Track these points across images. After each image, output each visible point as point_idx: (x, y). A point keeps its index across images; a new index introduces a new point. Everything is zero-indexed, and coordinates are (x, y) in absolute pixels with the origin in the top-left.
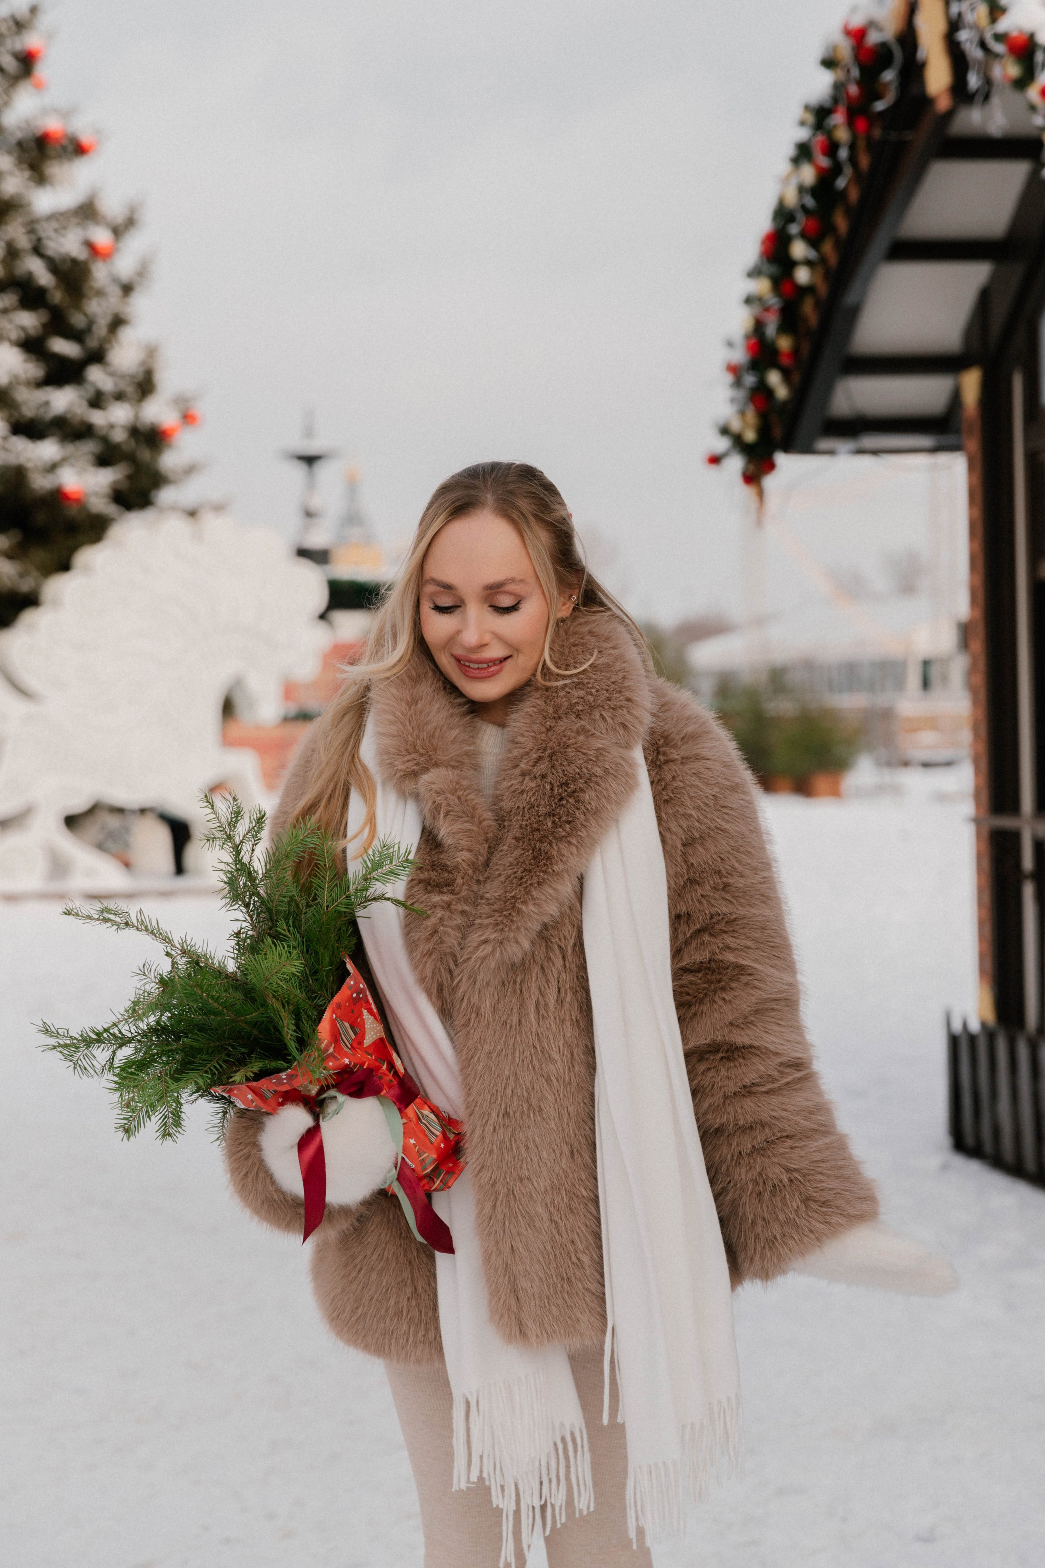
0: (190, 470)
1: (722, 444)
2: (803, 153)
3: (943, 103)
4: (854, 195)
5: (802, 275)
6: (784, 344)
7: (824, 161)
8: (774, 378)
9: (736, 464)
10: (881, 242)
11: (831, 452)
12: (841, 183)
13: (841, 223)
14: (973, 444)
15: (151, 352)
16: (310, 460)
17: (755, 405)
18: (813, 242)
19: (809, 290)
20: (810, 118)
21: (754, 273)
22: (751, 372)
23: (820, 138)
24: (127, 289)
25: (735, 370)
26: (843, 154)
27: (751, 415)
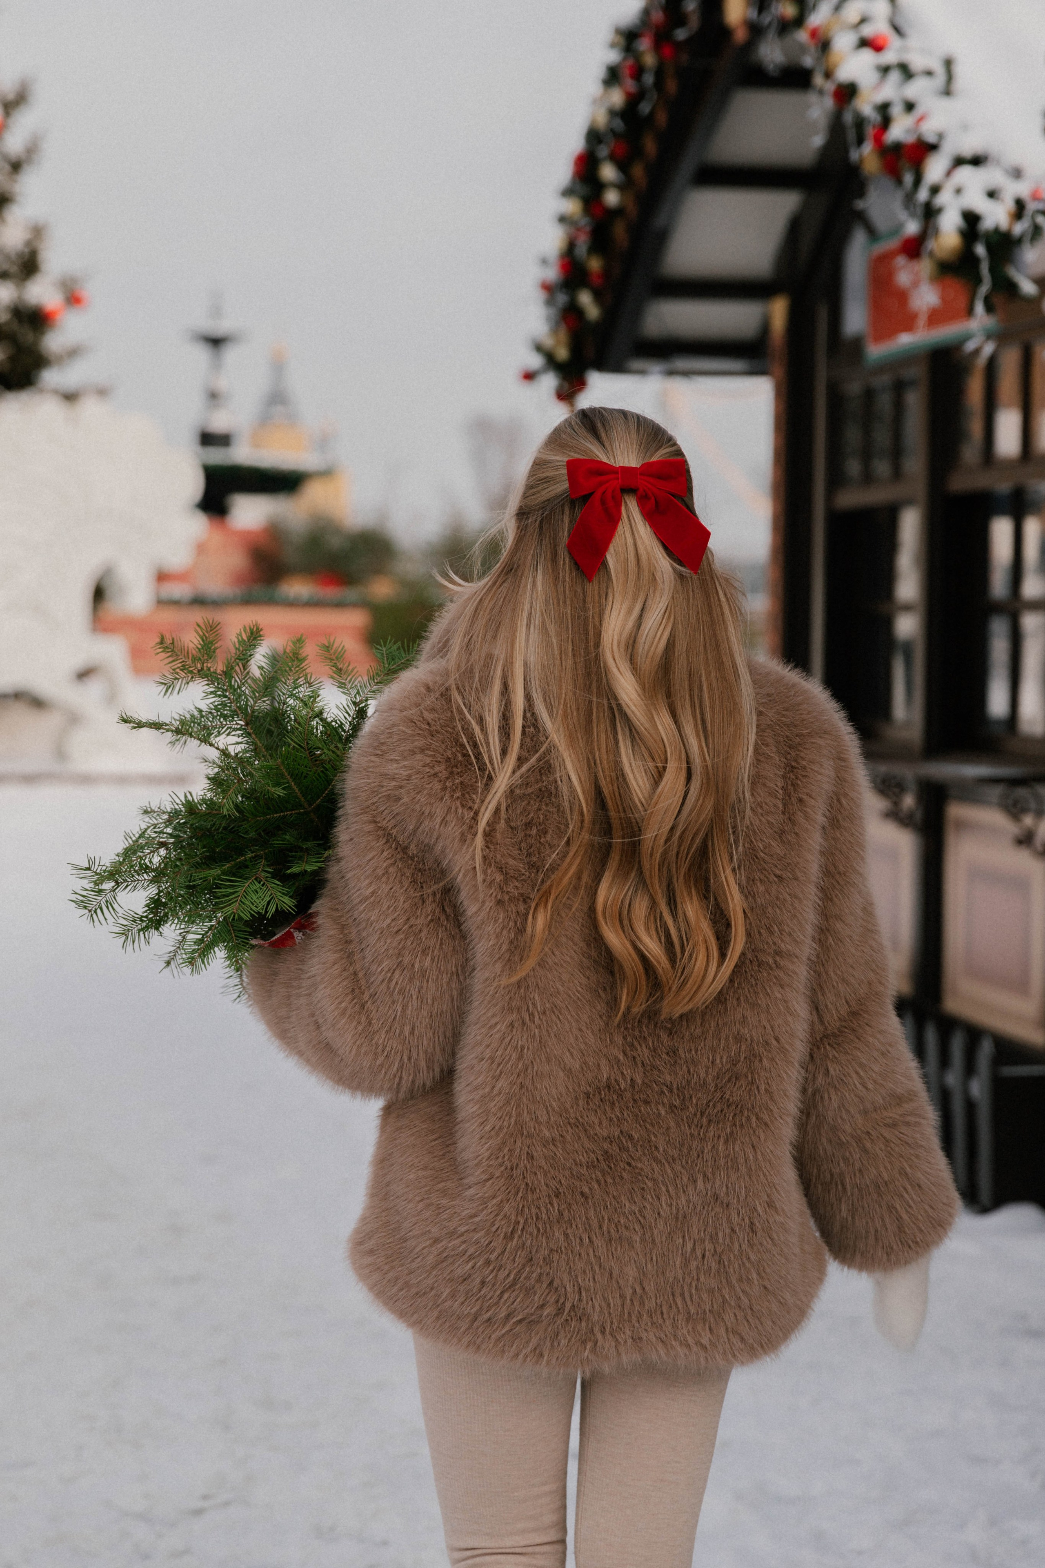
0: (73, 353)
1: (535, 361)
2: (612, 76)
3: (740, 35)
4: (662, 118)
5: (612, 198)
6: (595, 264)
7: (630, 84)
8: (585, 299)
9: (549, 382)
10: (687, 166)
11: (642, 372)
12: (645, 108)
13: (650, 146)
14: (779, 369)
15: (38, 232)
16: (216, 342)
17: (566, 323)
18: (622, 166)
19: (617, 212)
20: (621, 41)
21: (568, 193)
22: (564, 290)
23: (630, 62)
24: (16, 166)
25: (548, 288)
26: (649, 79)
27: (563, 335)
